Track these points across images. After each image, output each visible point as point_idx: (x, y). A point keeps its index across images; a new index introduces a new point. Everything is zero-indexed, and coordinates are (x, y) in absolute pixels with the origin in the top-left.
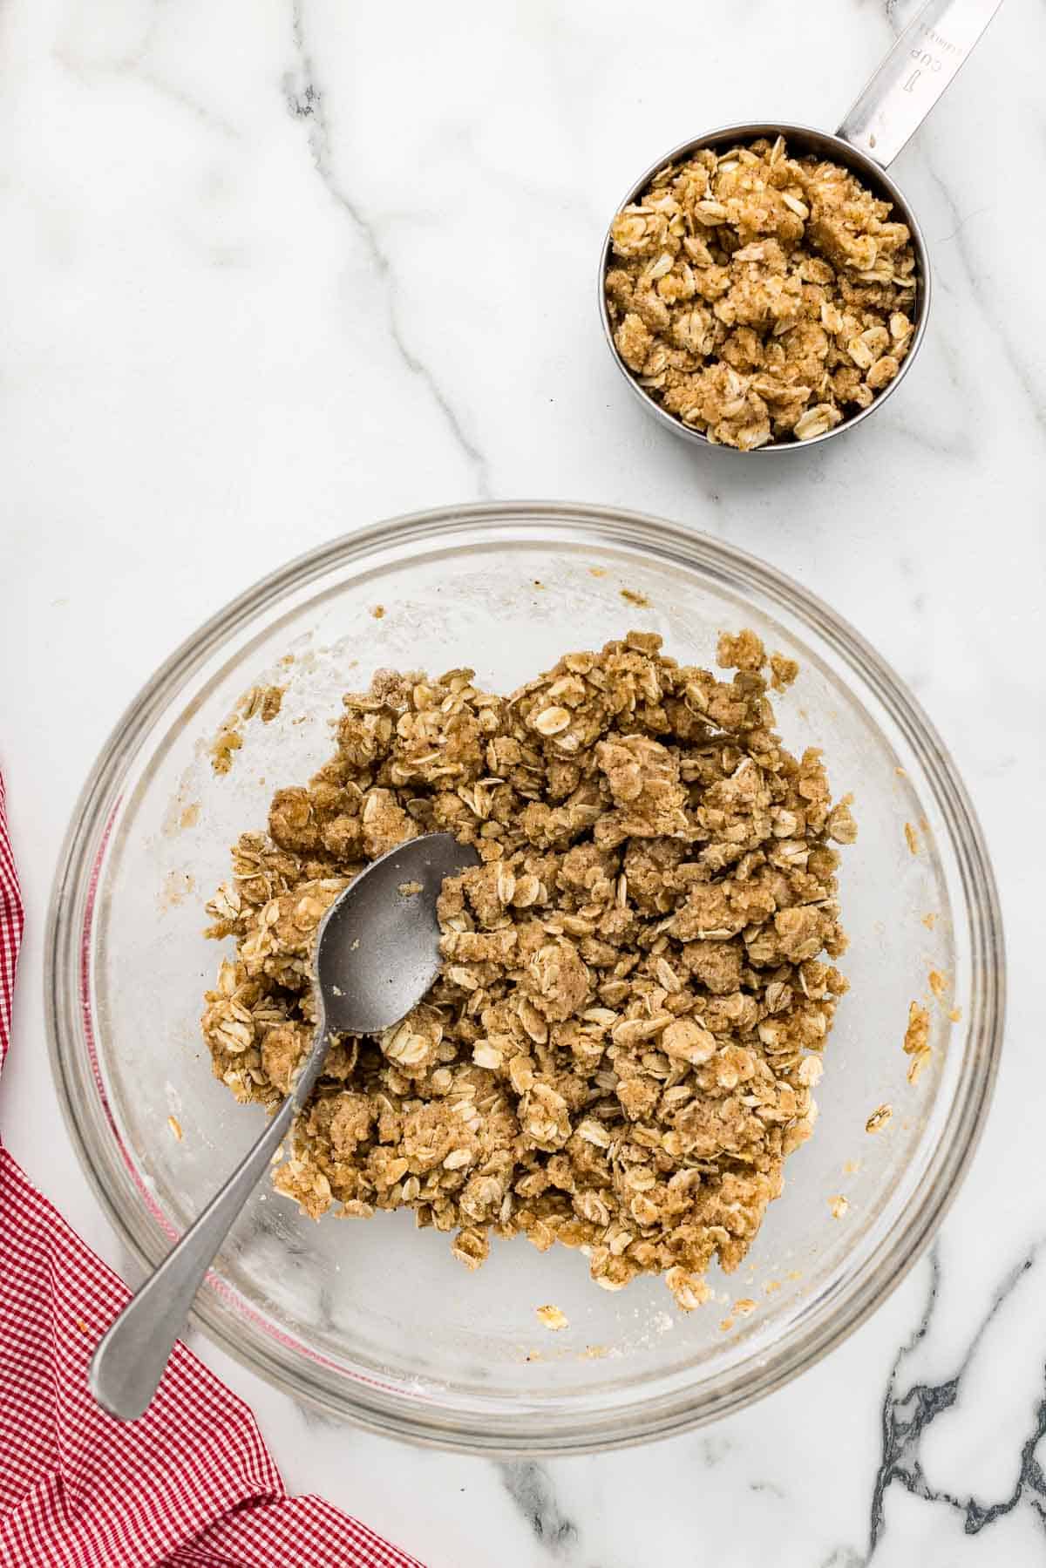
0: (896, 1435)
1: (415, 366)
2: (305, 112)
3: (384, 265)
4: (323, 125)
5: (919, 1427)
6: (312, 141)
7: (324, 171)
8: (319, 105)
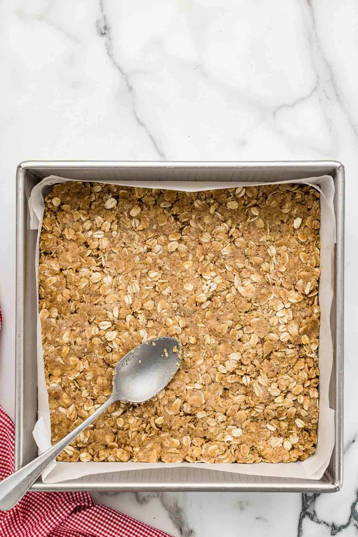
0: (307, 500)
1: (141, 124)
2: (103, 34)
3: (131, 89)
4: (110, 39)
5: (315, 497)
6: (106, 44)
7: (110, 55)
8: (109, 33)
